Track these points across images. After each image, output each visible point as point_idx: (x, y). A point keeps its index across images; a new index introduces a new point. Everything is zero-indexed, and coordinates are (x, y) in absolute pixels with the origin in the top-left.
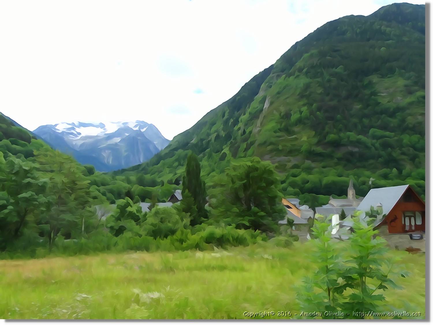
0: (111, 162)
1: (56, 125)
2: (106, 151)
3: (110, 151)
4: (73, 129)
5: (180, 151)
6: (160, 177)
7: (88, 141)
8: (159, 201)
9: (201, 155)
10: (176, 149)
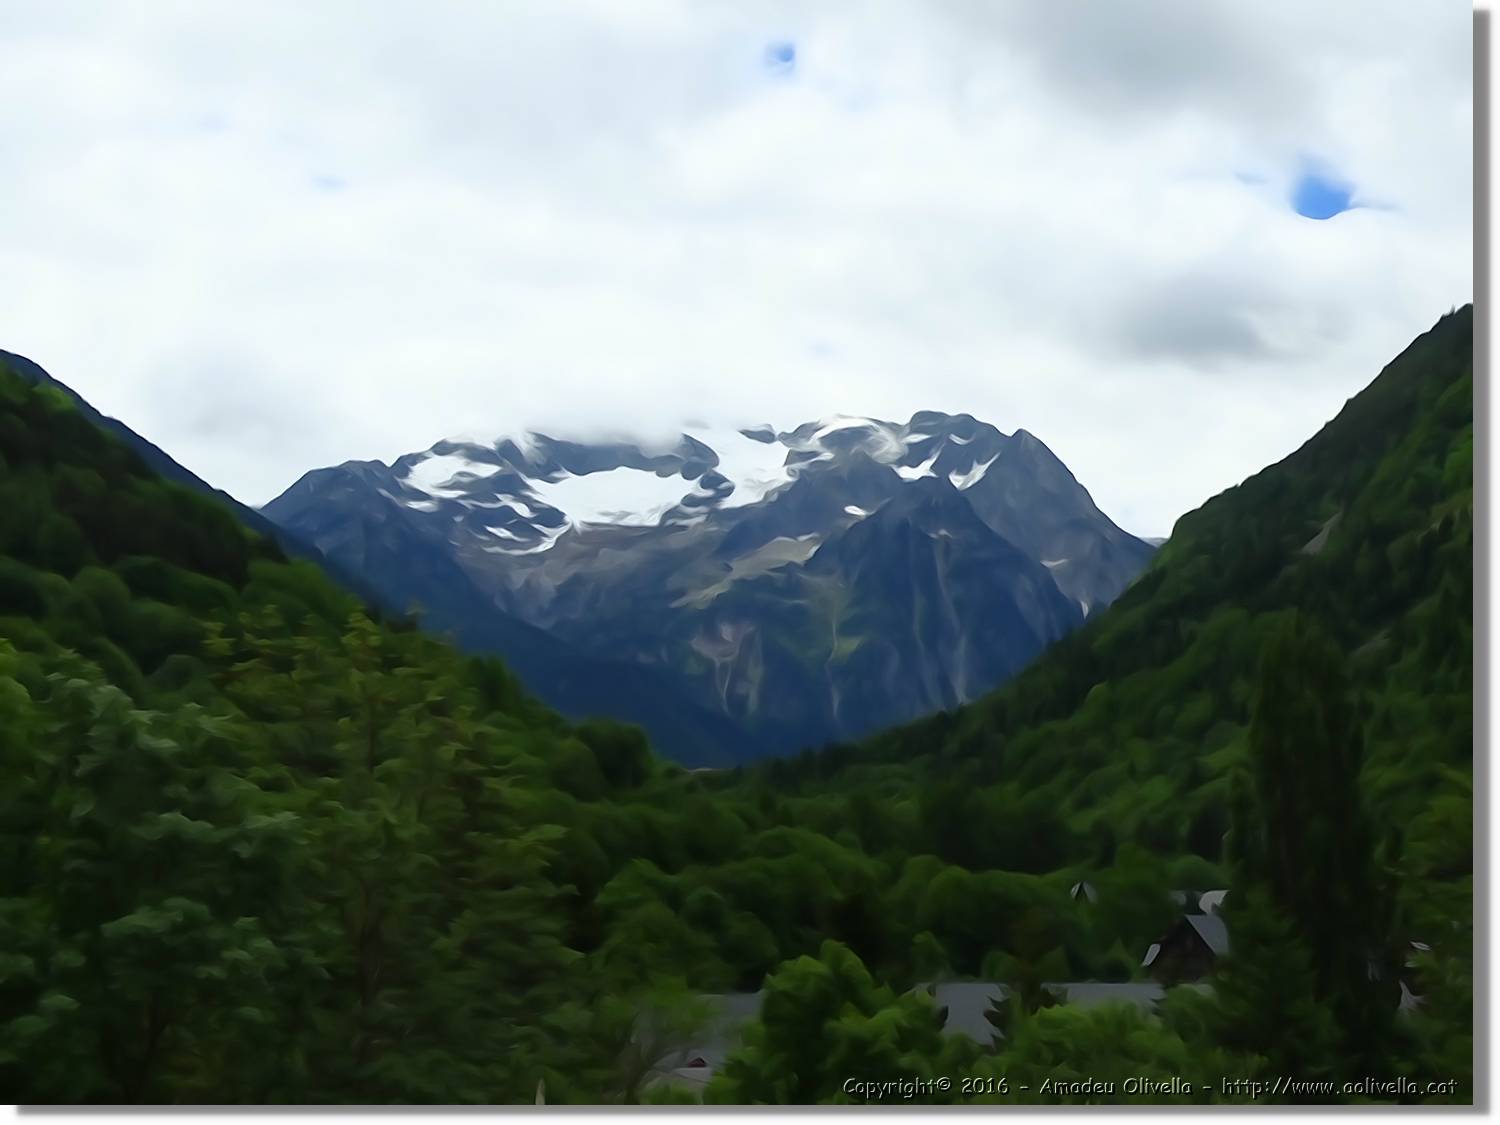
0: (753, 703)
1: (406, 463)
2: (727, 631)
3: (749, 628)
4: (509, 484)
5: (1225, 616)
6: (1085, 803)
7: (611, 561)
8: (1080, 971)
9: (1380, 641)
10: (1197, 604)
